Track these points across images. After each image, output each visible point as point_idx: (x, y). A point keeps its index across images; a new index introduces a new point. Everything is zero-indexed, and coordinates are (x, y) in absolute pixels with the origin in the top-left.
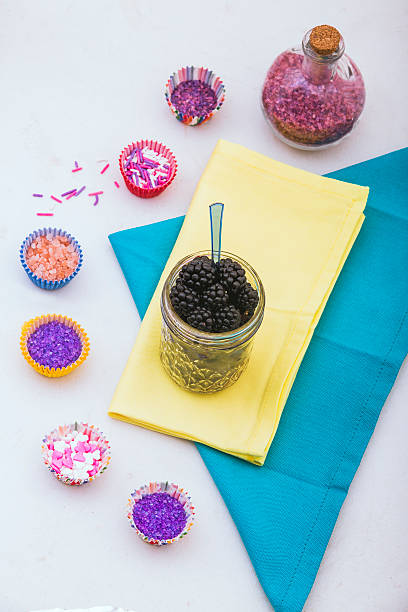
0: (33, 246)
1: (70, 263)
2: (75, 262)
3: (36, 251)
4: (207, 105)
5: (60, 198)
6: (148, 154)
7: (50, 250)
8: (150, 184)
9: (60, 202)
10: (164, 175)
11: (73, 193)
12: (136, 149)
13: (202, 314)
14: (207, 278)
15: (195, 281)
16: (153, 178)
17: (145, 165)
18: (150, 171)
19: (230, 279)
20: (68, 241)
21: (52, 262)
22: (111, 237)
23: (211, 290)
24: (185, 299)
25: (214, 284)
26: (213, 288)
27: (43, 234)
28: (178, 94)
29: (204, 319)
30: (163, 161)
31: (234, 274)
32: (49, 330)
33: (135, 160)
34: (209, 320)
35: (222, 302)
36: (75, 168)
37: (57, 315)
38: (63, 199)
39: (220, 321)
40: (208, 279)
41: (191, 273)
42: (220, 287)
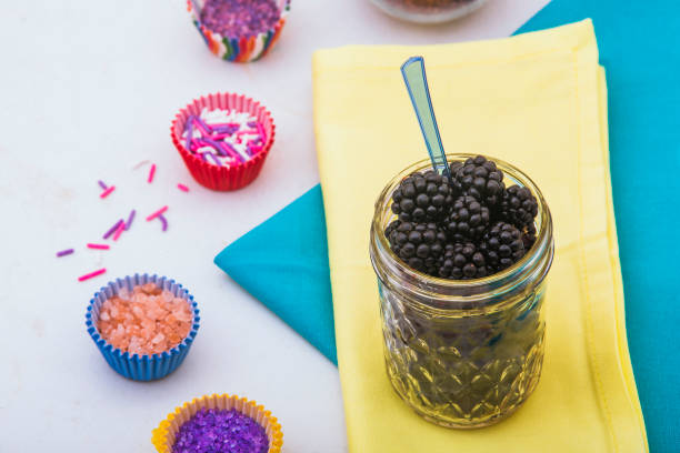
0: (105, 317)
1: (179, 315)
2: (188, 312)
3: (114, 322)
4: (265, 17)
5: (104, 242)
6: (214, 117)
7: (136, 309)
8: (240, 158)
9: (105, 248)
10: (254, 137)
11: (120, 228)
12: (189, 118)
13: (461, 252)
14: (442, 193)
15: (424, 206)
16: (241, 149)
17: (218, 136)
18: (230, 140)
19: (480, 181)
20: (158, 286)
21: (148, 328)
22: (219, 261)
23: (458, 210)
24: (424, 240)
25: (456, 197)
26: (459, 204)
27: (111, 293)
28: (209, 19)
29: (469, 258)
30: (242, 119)
31: (481, 170)
32: (198, 427)
33: (197, 134)
34: (478, 257)
35: (482, 222)
36: (102, 191)
37: (200, 398)
38: (109, 242)
39: (493, 254)
40: (445, 194)
41: (413, 197)
42: (469, 199)
